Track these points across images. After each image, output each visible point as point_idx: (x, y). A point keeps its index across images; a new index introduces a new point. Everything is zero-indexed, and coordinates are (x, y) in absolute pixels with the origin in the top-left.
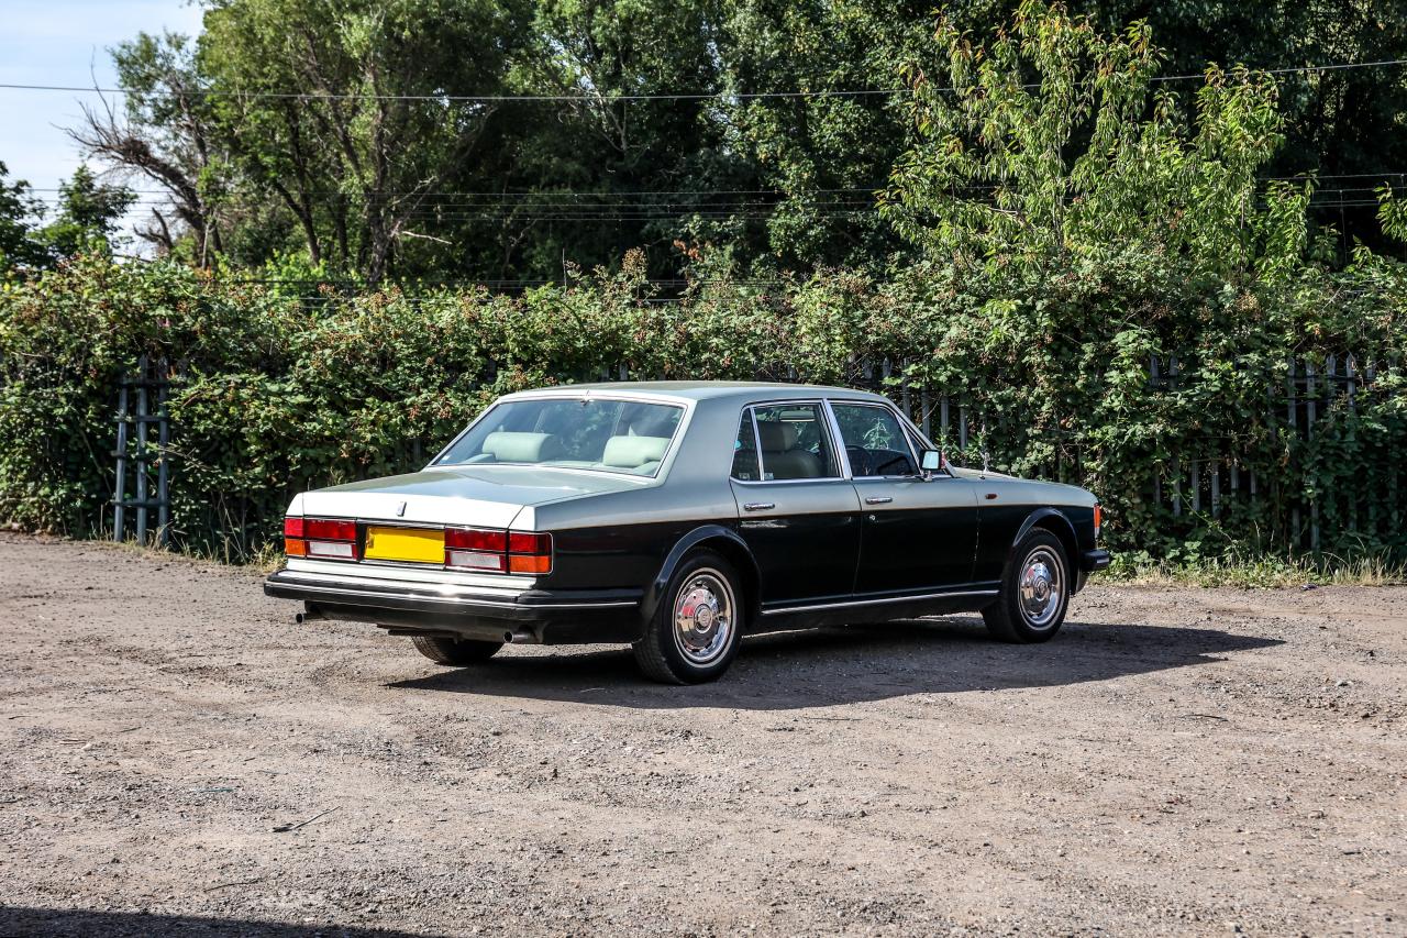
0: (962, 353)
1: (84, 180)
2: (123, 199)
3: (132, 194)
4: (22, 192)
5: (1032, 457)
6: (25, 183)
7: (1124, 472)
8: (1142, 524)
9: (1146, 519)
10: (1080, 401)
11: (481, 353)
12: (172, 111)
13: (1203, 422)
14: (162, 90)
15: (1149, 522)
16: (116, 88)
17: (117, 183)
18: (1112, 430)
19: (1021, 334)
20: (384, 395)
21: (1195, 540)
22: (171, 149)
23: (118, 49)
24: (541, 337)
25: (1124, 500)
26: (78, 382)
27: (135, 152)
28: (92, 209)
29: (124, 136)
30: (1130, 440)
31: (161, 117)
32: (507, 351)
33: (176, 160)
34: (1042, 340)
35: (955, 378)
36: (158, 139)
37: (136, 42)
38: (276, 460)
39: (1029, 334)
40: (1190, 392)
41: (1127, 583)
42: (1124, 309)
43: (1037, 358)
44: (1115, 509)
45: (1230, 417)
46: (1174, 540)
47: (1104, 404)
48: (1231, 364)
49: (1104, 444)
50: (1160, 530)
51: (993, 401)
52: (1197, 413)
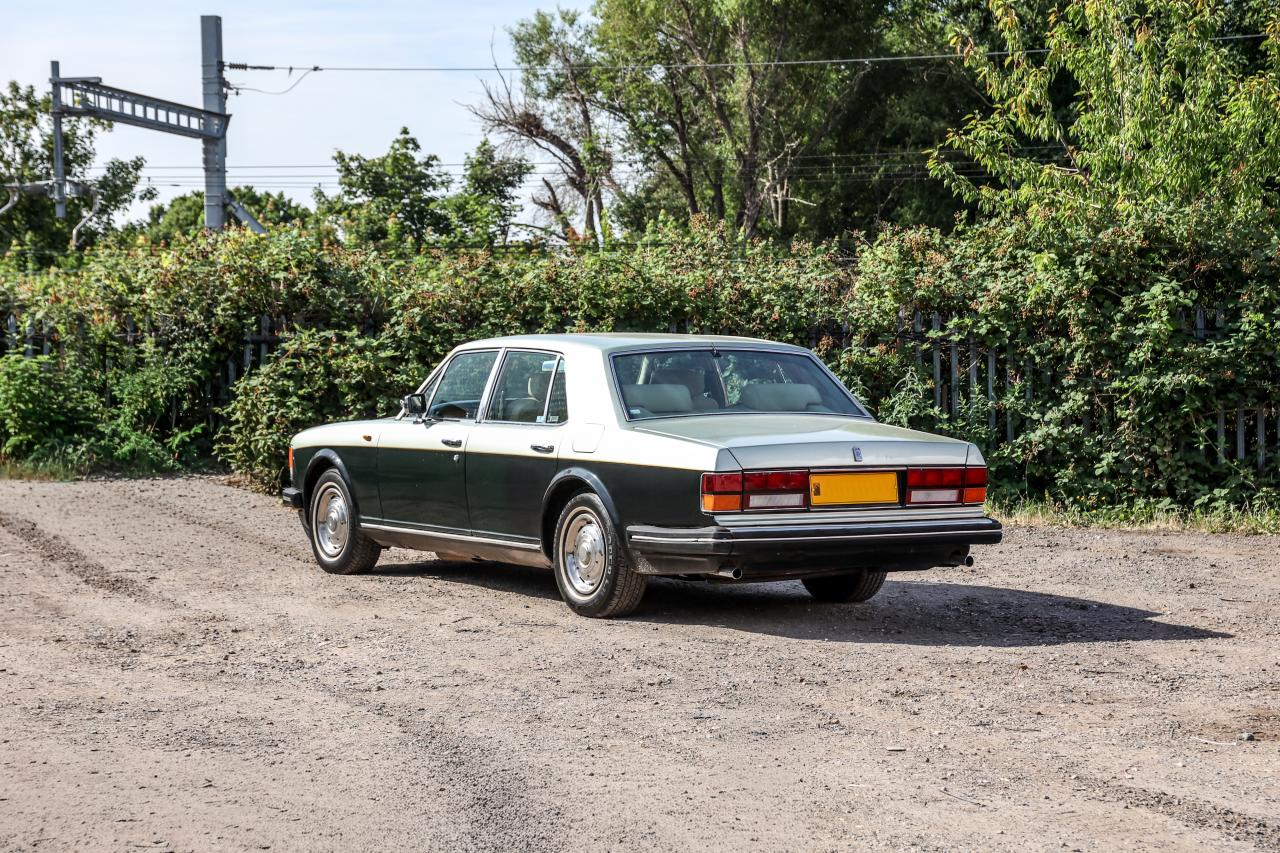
0: (1003, 306)
1: (486, 152)
2: (521, 170)
3: (529, 165)
4: (431, 166)
5: (1066, 407)
6: (434, 158)
7: (1157, 419)
8: (1175, 472)
9: (1180, 468)
10: (1117, 352)
12: (564, 83)
13: (1237, 373)
14: (554, 65)
15: (1184, 470)
16: (516, 66)
17: (514, 155)
18: (1143, 381)
19: (1060, 288)
21: (1224, 487)
22: (564, 120)
23: (516, 28)
24: (607, 295)
25: (1156, 448)
27: (530, 126)
28: (492, 179)
29: (519, 110)
30: (1160, 391)
31: (555, 90)
33: (568, 130)
34: (1081, 293)
35: (995, 331)
36: (552, 112)
37: (534, 21)
39: (1067, 288)
40: (1225, 343)
41: (1137, 528)
42: (1167, 263)
43: (1074, 312)
44: (1147, 457)
45: (1268, 368)
46: (1206, 487)
47: (1131, 355)
48: (1262, 315)
49: (1137, 395)
50: (1195, 478)
51: (1032, 352)
52: (1231, 363)
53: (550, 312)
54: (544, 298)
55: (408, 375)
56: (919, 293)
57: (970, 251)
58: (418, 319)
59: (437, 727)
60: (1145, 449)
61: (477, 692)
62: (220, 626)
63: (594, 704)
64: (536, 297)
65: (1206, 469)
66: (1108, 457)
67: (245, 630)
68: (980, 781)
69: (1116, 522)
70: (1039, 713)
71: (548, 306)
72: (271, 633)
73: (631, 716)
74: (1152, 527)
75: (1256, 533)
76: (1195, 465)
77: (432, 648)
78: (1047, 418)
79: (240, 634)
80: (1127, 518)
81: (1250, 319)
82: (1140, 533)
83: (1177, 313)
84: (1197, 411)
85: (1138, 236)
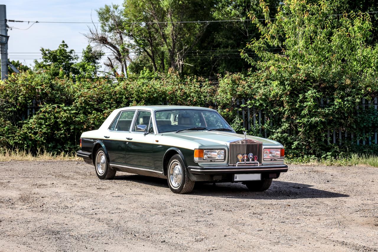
0: (263, 97)
1: (89, 49)
2: (101, 55)
3: (103, 53)
4: (72, 53)
5: (283, 127)
6: (73, 50)
7: (310, 132)
8: (315, 147)
9: (317, 146)
10: (298, 111)
11: (126, 98)
12: (114, 28)
13: (334, 117)
14: (111, 22)
15: (318, 147)
16: (98, 22)
17: (98, 49)
18: (306, 120)
19: (281, 92)
20: (98, 110)
21: (330, 152)
22: (114, 39)
23: (99, 10)
24: (142, 94)
25: (310, 140)
26: (15, 107)
27: (104, 41)
28: (91, 57)
29: (100, 36)
30: (311, 123)
31: (111, 29)
32: (133, 98)
33: (115, 42)
34: (287, 93)
35: (261, 105)
36: (110, 36)
37: (104, 8)
38: (67, 129)
39: (283, 92)
40: (330, 108)
41: (305, 164)
42: (312, 84)
43: (285, 99)
44: (307, 143)
45: (343, 116)
46: (325, 152)
47: (302, 112)
48: (341, 100)
49: (304, 124)
50: (321, 149)
51: (272, 111)
52: (332, 115)
53: (125, 99)
54: (123, 95)
55: (80, 118)
56: (238, 93)
57: (253, 81)
58: (83, 101)
59: (118, 225)
60: (307, 140)
61: (126, 214)
62: (38, 196)
63: (164, 218)
64: (120, 94)
65: (325, 147)
66: (296, 143)
67: (45, 197)
68: (288, 239)
69: (299, 163)
70: (298, 219)
71: (124, 97)
72: (54, 198)
73: (176, 221)
74: (310, 164)
75: (340, 166)
76: (321, 145)
77: (106, 202)
78: (277, 131)
79: (44, 198)
80: (302, 161)
81: (337, 101)
82: (306, 166)
83: (316, 99)
84: (322, 129)
85: (304, 76)
